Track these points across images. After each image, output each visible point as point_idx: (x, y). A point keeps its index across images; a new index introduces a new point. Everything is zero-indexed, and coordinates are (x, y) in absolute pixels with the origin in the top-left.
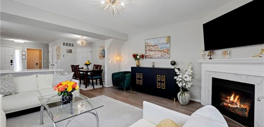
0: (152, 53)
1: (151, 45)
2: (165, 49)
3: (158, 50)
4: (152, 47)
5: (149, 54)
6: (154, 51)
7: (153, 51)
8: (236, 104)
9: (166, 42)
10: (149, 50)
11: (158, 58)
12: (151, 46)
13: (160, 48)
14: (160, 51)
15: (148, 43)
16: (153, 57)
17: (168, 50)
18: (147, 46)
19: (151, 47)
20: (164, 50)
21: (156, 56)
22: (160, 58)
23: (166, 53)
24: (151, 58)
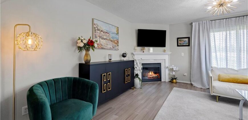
0: (103, 42)
1: (102, 29)
2: (116, 40)
3: (110, 39)
4: (104, 34)
5: (100, 42)
6: (106, 39)
7: (104, 39)
8: (153, 75)
9: (116, 33)
10: (100, 37)
11: (110, 49)
12: (102, 31)
13: (112, 38)
14: (112, 41)
15: (98, 26)
16: (104, 47)
17: (118, 42)
18: (96, 29)
19: (102, 33)
20: (114, 41)
21: (108, 47)
22: (112, 50)
23: (116, 45)
24: (103, 48)
